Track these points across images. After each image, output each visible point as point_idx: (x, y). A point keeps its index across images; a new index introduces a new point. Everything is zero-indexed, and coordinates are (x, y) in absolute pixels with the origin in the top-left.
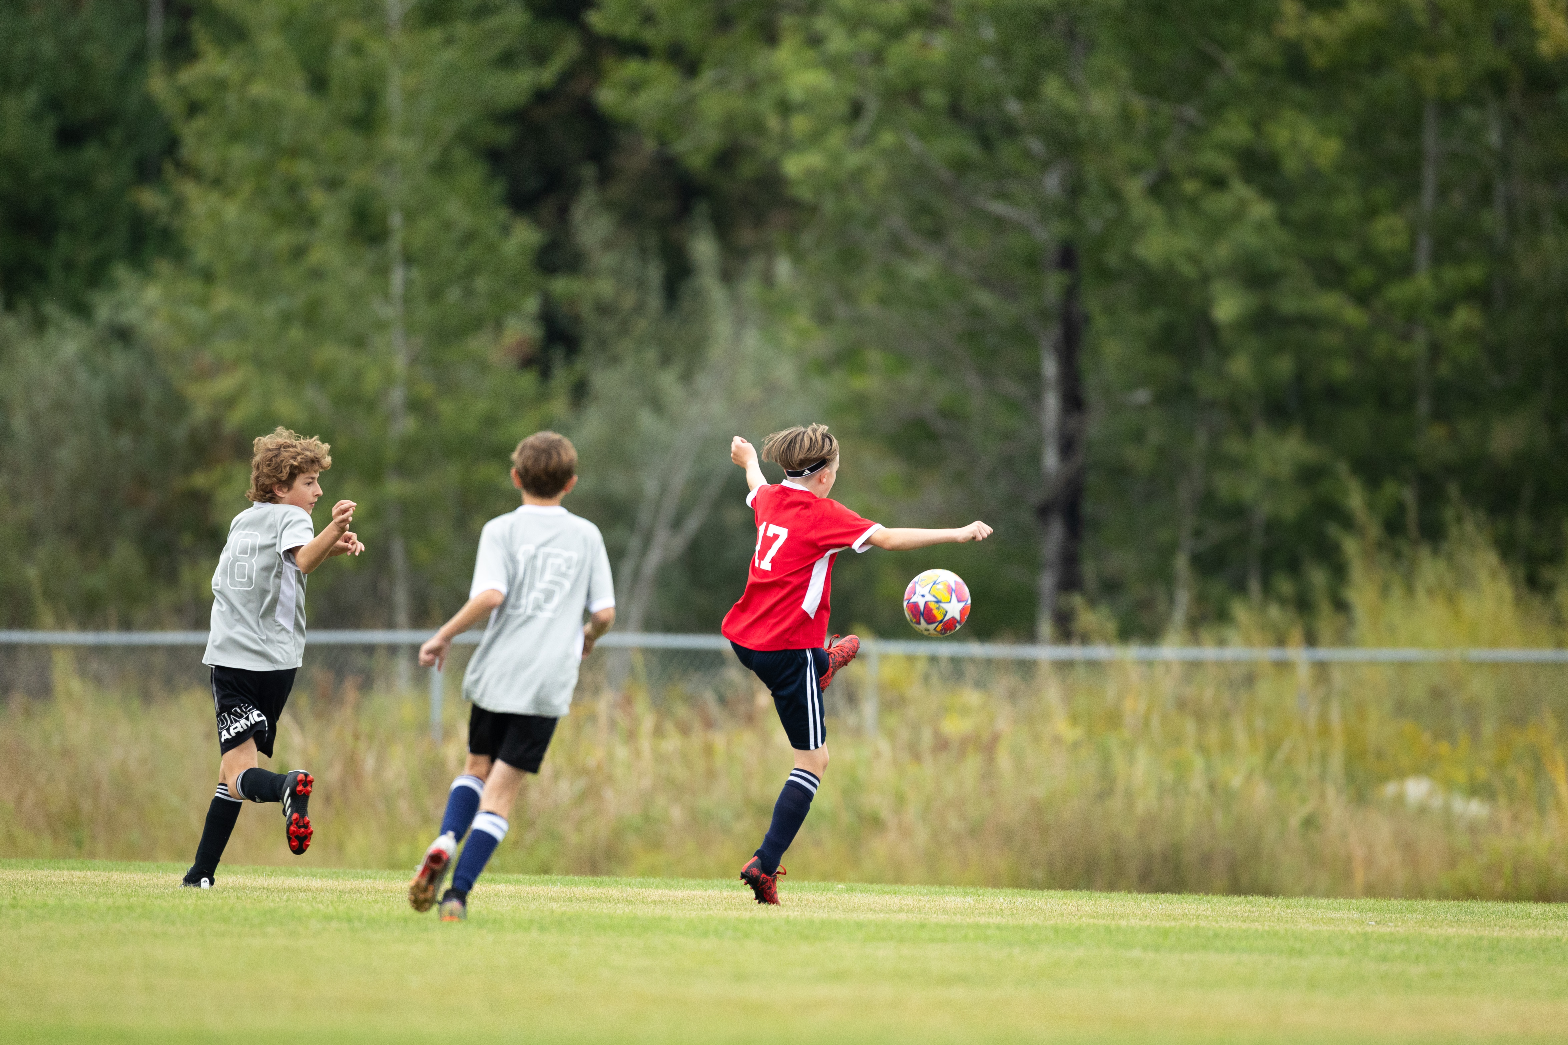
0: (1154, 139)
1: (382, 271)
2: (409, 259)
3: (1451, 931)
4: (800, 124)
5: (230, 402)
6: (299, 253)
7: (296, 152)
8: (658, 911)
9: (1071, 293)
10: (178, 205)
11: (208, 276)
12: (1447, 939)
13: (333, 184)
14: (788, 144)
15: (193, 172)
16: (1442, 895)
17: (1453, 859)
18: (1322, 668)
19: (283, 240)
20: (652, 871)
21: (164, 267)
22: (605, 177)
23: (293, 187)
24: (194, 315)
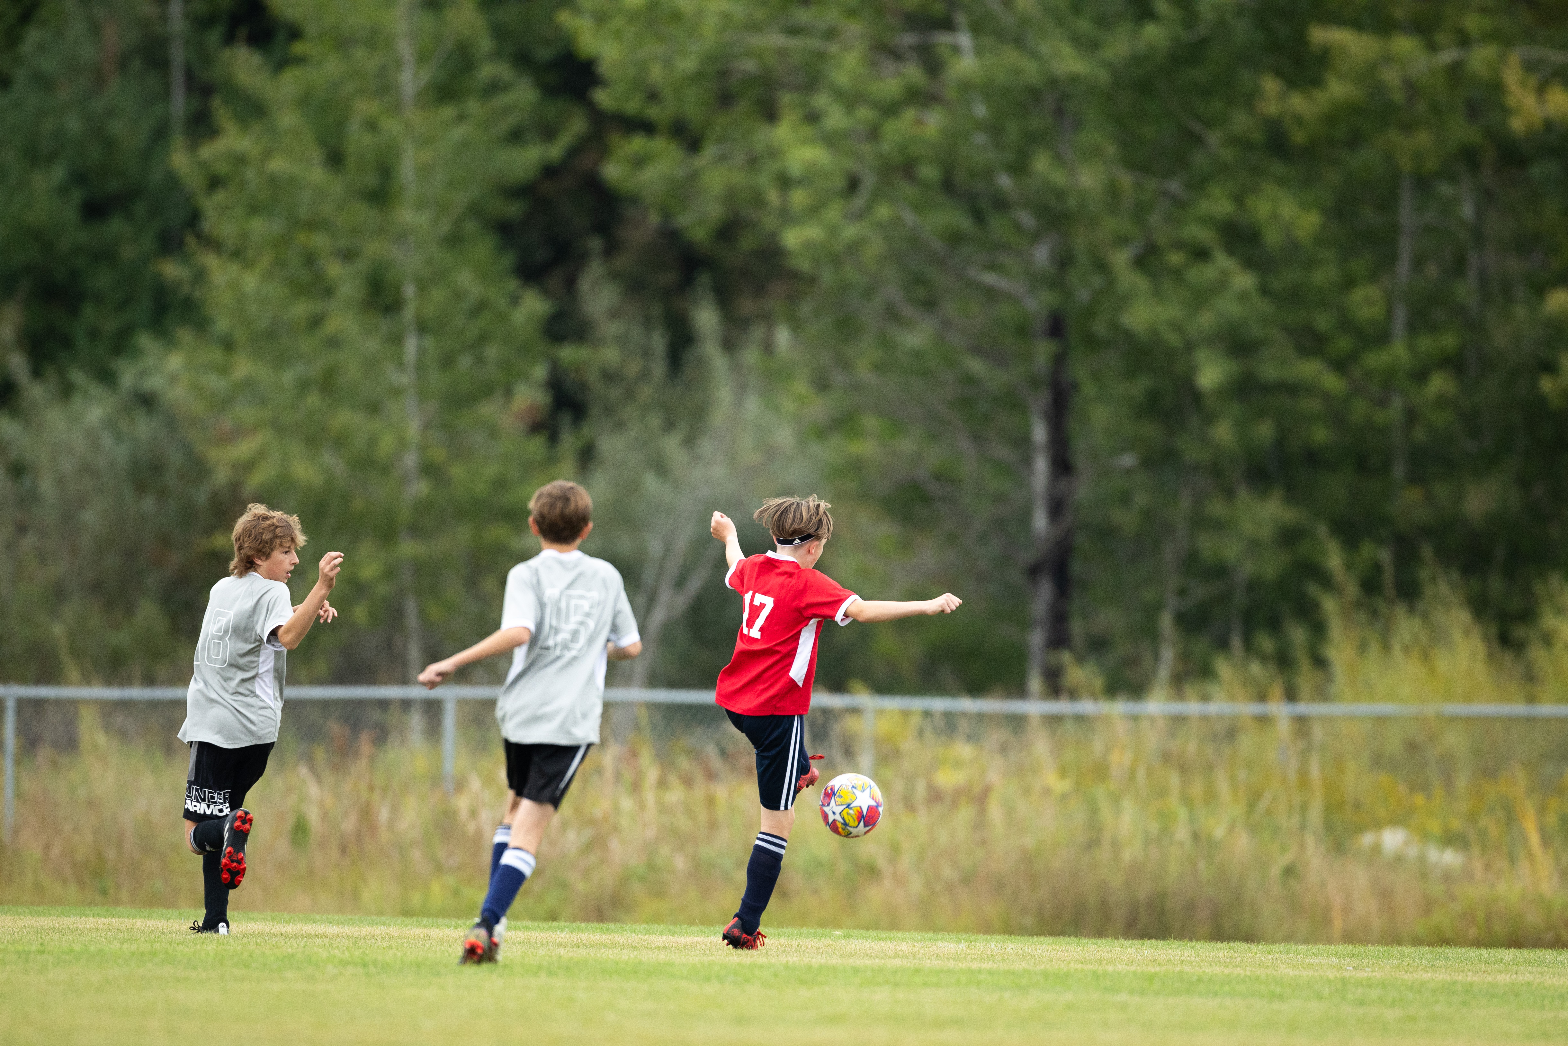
0: (1140, 212)
1: (396, 340)
2: (422, 328)
3: (1426, 976)
4: (799, 198)
5: (249, 466)
6: (316, 322)
7: (313, 225)
8: (662, 957)
9: (1059, 361)
10: (200, 276)
11: (228, 345)
12: (1423, 984)
13: (348, 256)
14: (787, 217)
15: (214, 244)
16: (1417, 941)
17: (1428, 906)
18: (1301, 723)
19: (300, 310)
20: (657, 918)
21: (186, 335)
22: (611, 248)
23: (310, 259)
24: (215, 382)
